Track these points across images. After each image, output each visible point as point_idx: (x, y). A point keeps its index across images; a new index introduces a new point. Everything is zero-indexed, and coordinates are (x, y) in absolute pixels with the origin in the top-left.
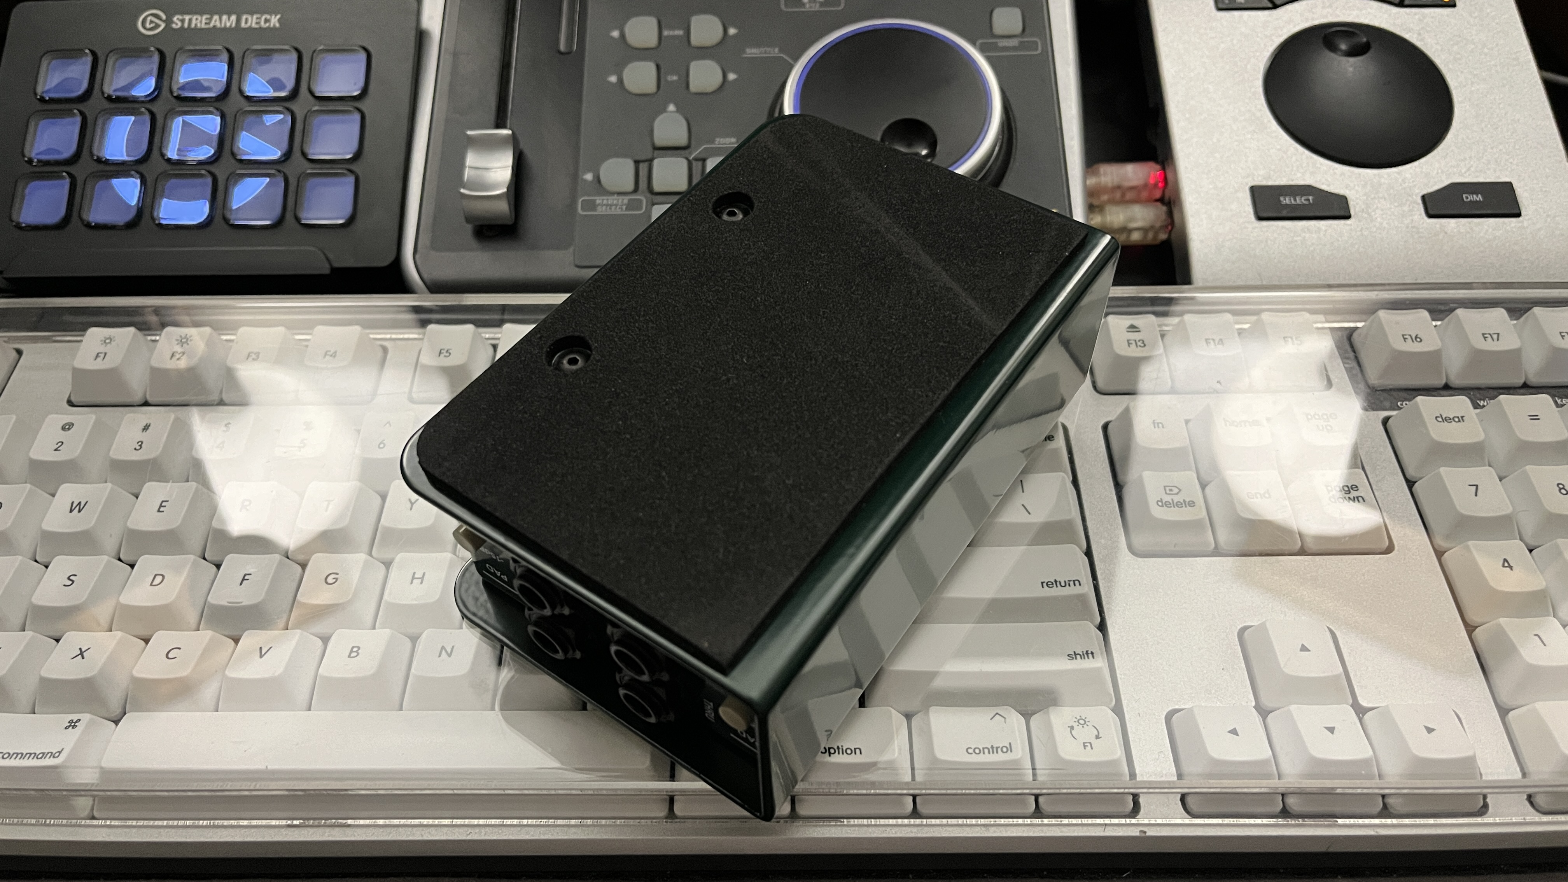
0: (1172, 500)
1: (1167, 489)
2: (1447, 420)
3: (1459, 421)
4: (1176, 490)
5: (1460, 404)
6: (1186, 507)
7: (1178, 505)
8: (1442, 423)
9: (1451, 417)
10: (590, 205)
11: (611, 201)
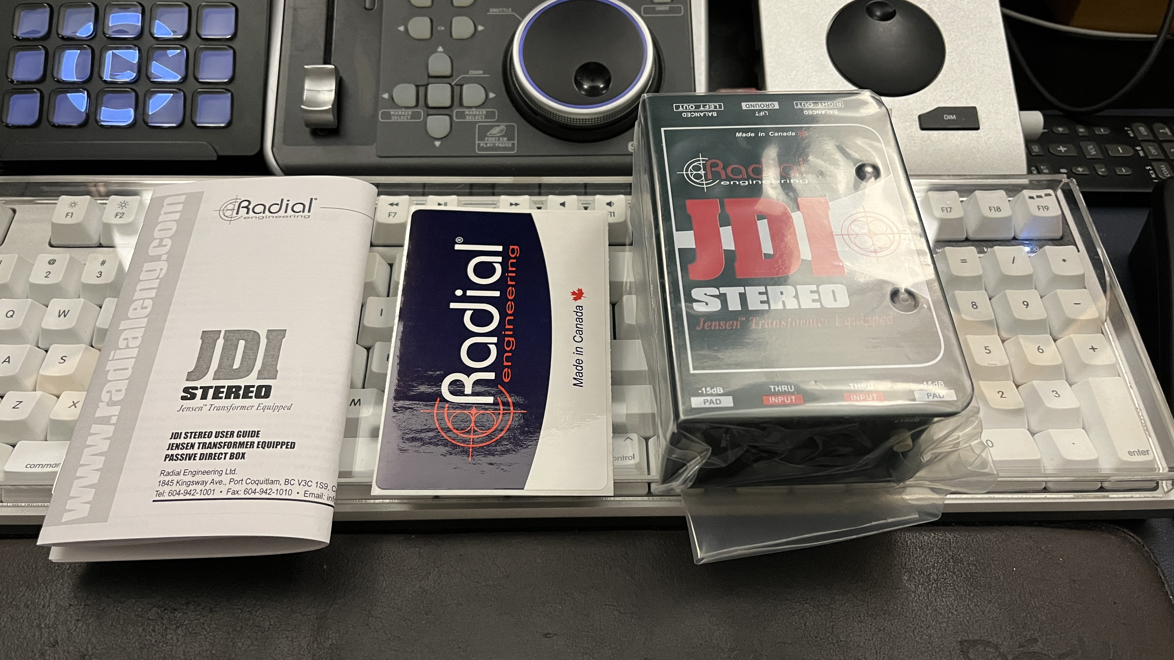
10: (387, 116)
11: (400, 113)
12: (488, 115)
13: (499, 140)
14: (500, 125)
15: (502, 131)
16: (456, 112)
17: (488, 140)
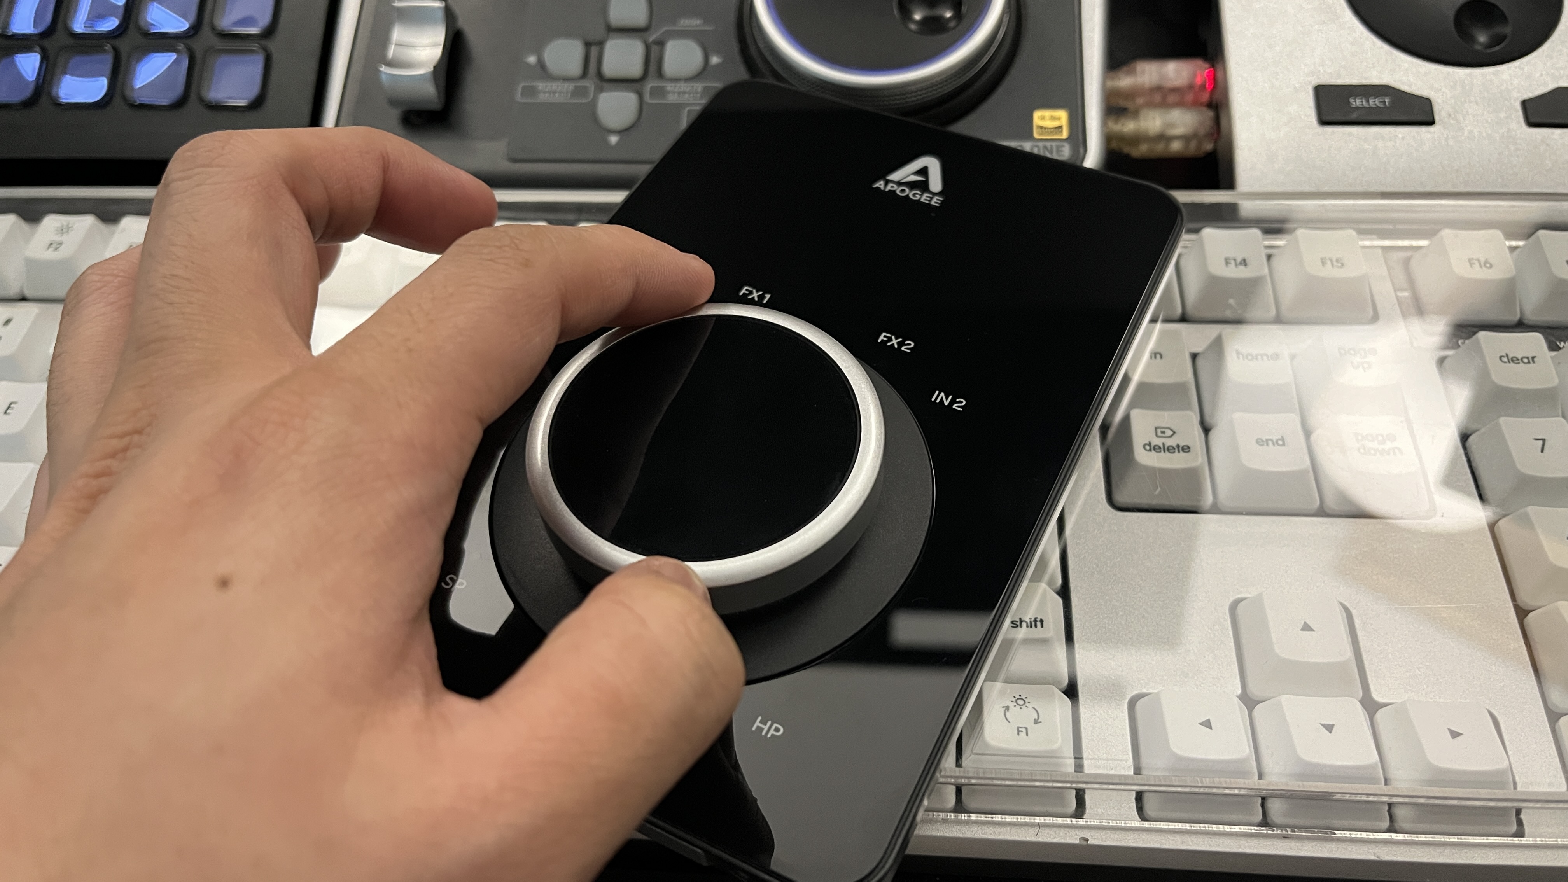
0: (1164, 444)
1: (1159, 431)
2: (1514, 360)
3: (1529, 362)
4: (1169, 433)
5: (1535, 342)
6: (1179, 452)
7: (1170, 450)
8: (1508, 364)
9: (1520, 357)
10: (531, 91)
11: (554, 88)
12: (706, 93)
16: (652, 88)
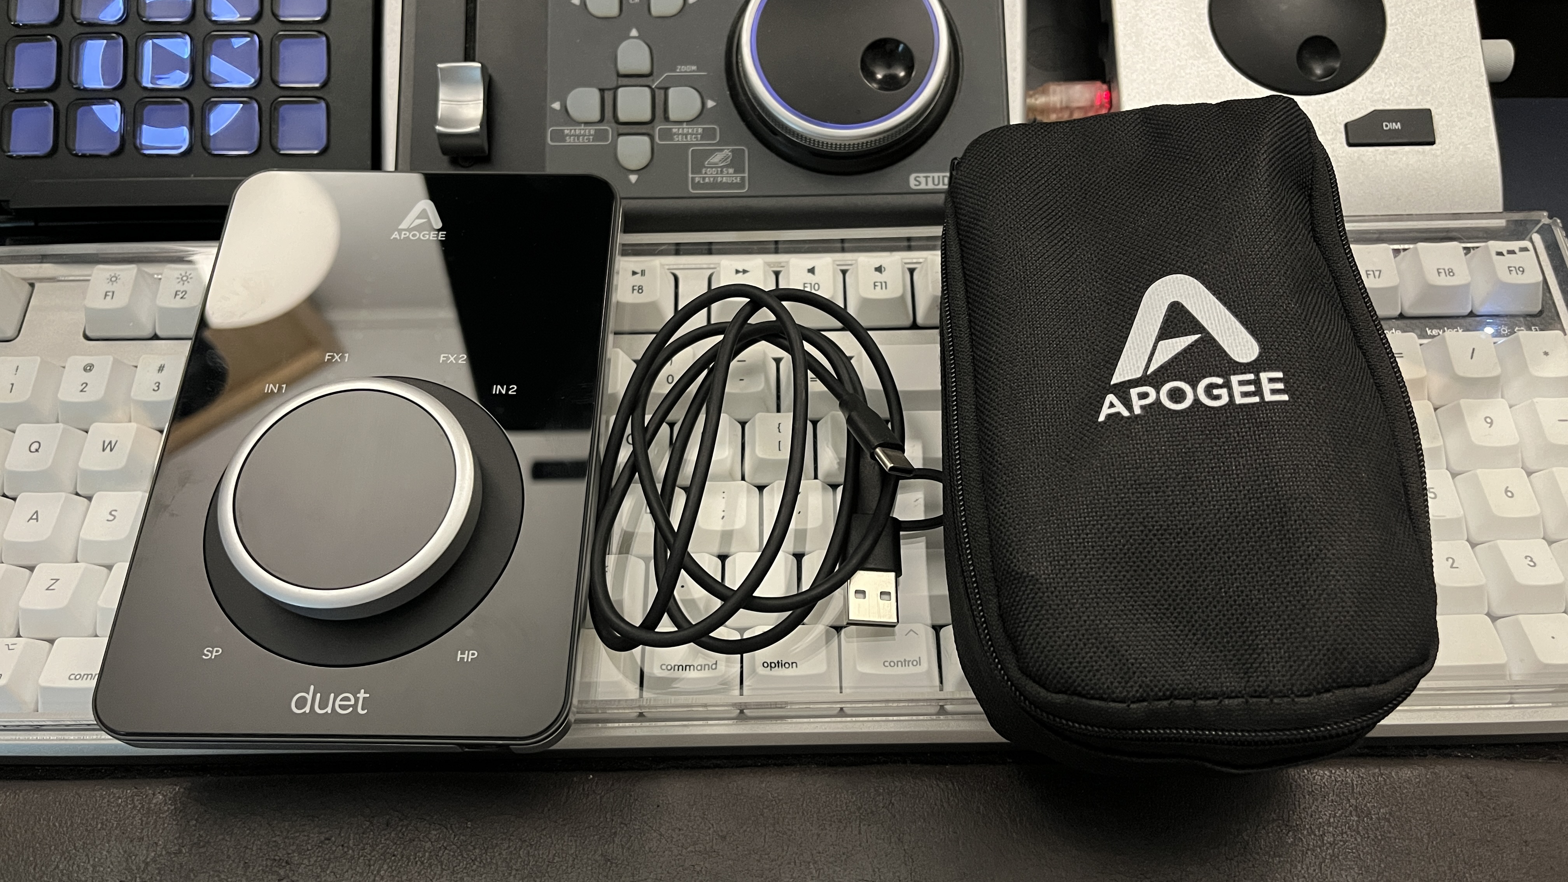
10: (559, 136)
11: (578, 132)
12: (708, 134)
13: (722, 172)
14: (722, 150)
15: (725, 159)
16: (660, 130)
17: (706, 173)
